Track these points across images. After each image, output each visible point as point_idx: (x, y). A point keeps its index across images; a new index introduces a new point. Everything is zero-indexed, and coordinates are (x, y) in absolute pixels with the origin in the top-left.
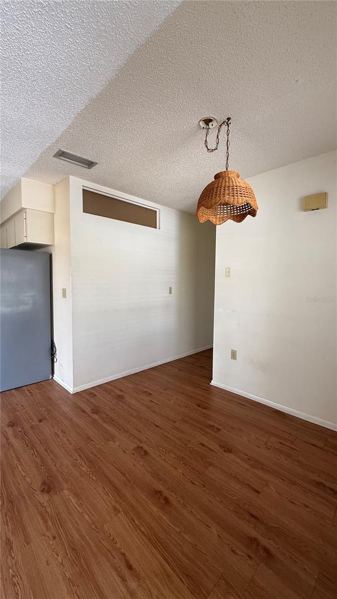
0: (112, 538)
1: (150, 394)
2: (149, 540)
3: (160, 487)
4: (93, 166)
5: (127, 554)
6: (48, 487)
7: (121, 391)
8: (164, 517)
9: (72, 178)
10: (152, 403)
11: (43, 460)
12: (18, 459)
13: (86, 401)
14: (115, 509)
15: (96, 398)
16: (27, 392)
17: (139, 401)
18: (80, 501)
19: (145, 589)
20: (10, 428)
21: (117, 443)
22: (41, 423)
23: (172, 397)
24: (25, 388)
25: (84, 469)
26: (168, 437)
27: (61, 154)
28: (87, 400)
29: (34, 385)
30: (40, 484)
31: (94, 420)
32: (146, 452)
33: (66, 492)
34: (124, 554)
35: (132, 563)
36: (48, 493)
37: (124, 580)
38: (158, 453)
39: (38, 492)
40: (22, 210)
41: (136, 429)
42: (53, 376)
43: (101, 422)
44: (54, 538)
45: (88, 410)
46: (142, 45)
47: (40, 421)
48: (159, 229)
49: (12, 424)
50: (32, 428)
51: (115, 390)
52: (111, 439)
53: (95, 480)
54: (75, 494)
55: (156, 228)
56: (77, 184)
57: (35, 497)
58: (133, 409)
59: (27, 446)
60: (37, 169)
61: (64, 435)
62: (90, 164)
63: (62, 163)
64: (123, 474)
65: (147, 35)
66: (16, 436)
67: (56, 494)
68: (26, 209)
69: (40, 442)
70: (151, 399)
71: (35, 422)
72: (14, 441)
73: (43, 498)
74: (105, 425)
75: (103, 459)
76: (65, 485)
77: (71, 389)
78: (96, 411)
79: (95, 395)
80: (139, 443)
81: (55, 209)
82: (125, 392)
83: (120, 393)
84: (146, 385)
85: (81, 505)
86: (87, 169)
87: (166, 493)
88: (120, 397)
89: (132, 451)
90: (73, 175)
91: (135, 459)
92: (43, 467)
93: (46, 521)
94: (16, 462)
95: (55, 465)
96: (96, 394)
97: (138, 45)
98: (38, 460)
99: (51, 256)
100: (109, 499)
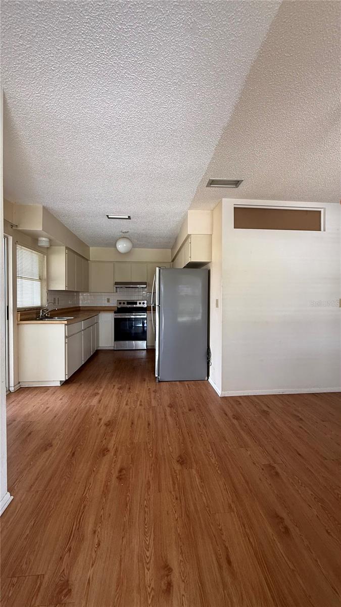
0: (220, 527)
1: (301, 419)
2: (256, 554)
3: (284, 515)
4: (240, 184)
5: (229, 549)
6: (182, 461)
7: (268, 407)
8: (279, 544)
9: (225, 201)
10: (301, 429)
11: (184, 439)
12: (168, 431)
13: (230, 406)
14: (230, 507)
15: (240, 406)
16: (186, 386)
17: (285, 423)
18: (203, 484)
19: (238, 591)
20: (169, 408)
21: (249, 453)
22: (190, 412)
23: (331, 431)
24: (186, 383)
25: (213, 461)
26: (310, 470)
27: (212, 183)
28: (232, 405)
29: (192, 382)
30: (178, 455)
31: (233, 424)
32: (277, 473)
33: (194, 472)
34: (227, 548)
35: (232, 560)
36: (181, 465)
37: (220, 567)
38: (291, 480)
39: (175, 461)
40: (189, 236)
41: (273, 448)
42: (208, 378)
43: (239, 428)
44: (177, 499)
45: (230, 414)
46: (255, 62)
47: (190, 410)
48: (324, 230)
49: (171, 406)
50: (183, 413)
51: (262, 404)
52: (243, 446)
53: (219, 474)
54: (200, 476)
55: (320, 230)
56: (229, 204)
57: (172, 462)
58: (276, 428)
59: (177, 425)
60: (197, 200)
61: (205, 427)
62: (237, 183)
63: (214, 190)
64: (247, 482)
65: (257, 50)
66: (171, 415)
67: (187, 469)
68: (191, 235)
69: (186, 425)
70: (301, 425)
71: (186, 410)
72: (169, 418)
73: (178, 467)
74: (242, 432)
75: (230, 459)
76: (195, 466)
77: (219, 392)
78: (237, 417)
79: (240, 404)
80: (272, 462)
81: (212, 230)
82: (271, 409)
83: (266, 409)
84: (300, 409)
85: (202, 487)
86: (235, 189)
87: (288, 522)
88: (265, 413)
89: (262, 467)
90: (224, 198)
91: (263, 475)
92: (182, 445)
93: (174, 484)
94: (166, 433)
95: (192, 448)
96: (242, 403)
97: (252, 63)
98: (181, 438)
99: (209, 272)
100: (227, 496)
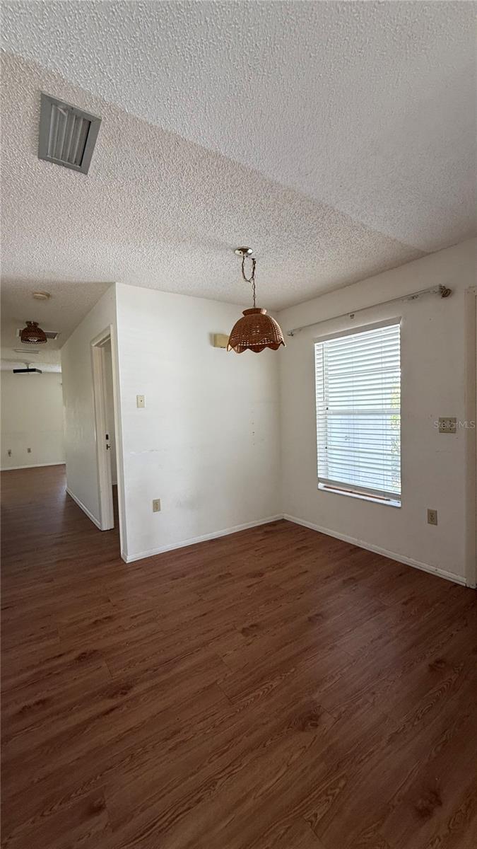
6: (310, 720)
30: (303, 734)
36: (319, 717)
39: (319, 730)
44: (374, 693)
53: (296, 670)
57: (326, 734)
67: (320, 706)
76: (305, 700)
